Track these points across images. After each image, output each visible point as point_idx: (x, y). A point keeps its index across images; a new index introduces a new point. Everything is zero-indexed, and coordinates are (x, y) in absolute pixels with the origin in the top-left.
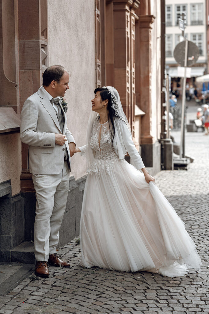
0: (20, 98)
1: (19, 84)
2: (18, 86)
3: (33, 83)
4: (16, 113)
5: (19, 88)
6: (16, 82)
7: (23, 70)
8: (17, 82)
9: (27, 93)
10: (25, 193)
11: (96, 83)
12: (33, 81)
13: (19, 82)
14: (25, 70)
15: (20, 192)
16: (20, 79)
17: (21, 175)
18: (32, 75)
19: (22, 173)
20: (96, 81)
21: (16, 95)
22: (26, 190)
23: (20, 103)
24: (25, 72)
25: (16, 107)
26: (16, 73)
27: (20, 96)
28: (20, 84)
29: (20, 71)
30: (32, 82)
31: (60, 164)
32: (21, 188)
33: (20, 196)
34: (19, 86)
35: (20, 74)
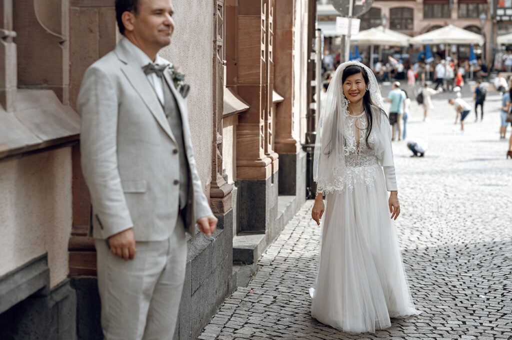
0: (70, 70)
1: (68, 38)
2: (65, 42)
3: (100, 36)
4: (62, 101)
5: (68, 47)
6: (60, 33)
7: (78, 9)
8: (63, 32)
9: (85, 58)
10: (80, 280)
11: (215, 42)
12: (100, 32)
13: (68, 34)
14: (83, 9)
15: (69, 276)
16: (71, 28)
17: (70, 239)
18: (97, 19)
19: (73, 234)
20: (215, 37)
21: (61, 63)
22: (81, 272)
23: (70, 80)
24: (81, 12)
25: (61, 89)
26: (63, 14)
27: (70, 66)
28: (70, 38)
29: (70, 10)
30: (98, 33)
31: (167, 217)
32: (71, 270)
33: (68, 287)
34: (67, 44)
35: (70, 17)
